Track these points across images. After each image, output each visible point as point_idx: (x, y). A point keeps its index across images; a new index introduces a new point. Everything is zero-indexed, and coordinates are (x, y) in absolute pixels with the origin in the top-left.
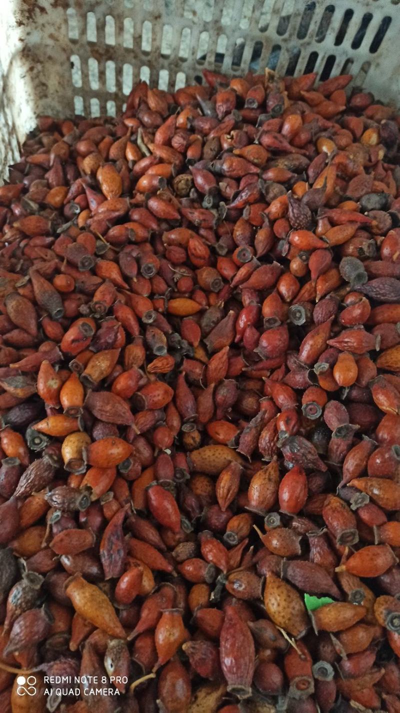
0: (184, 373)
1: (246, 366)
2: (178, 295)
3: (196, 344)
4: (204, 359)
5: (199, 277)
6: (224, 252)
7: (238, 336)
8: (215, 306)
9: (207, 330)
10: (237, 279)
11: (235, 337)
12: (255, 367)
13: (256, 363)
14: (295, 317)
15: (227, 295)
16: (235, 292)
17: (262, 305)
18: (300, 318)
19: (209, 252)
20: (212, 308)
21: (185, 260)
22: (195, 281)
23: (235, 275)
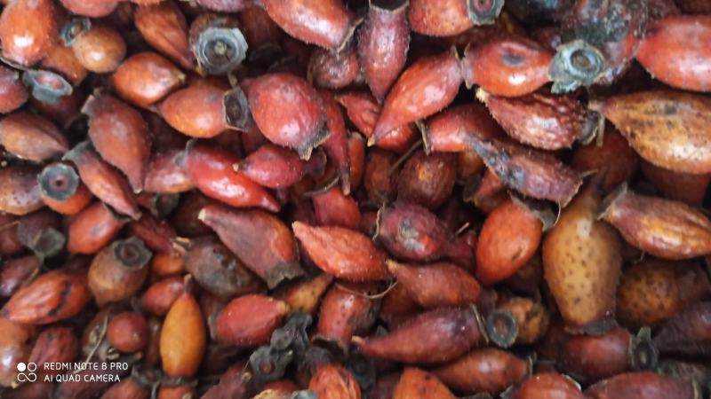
0: (356, 339)
1: (340, 184)
2: (152, 351)
3: (281, 307)
4: (319, 286)
5: (111, 297)
6: (58, 237)
7: (265, 202)
8: (186, 259)
9: (246, 278)
10: (119, 203)
11: (266, 211)
12: (343, 163)
13: (331, 163)
14: (227, 57)
15: (161, 231)
16: (155, 212)
17: (189, 138)
18: (229, 46)
19: (51, 274)
20: (189, 267)
21: (68, 331)
22: (120, 307)
23: (111, 208)
